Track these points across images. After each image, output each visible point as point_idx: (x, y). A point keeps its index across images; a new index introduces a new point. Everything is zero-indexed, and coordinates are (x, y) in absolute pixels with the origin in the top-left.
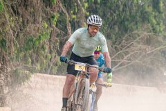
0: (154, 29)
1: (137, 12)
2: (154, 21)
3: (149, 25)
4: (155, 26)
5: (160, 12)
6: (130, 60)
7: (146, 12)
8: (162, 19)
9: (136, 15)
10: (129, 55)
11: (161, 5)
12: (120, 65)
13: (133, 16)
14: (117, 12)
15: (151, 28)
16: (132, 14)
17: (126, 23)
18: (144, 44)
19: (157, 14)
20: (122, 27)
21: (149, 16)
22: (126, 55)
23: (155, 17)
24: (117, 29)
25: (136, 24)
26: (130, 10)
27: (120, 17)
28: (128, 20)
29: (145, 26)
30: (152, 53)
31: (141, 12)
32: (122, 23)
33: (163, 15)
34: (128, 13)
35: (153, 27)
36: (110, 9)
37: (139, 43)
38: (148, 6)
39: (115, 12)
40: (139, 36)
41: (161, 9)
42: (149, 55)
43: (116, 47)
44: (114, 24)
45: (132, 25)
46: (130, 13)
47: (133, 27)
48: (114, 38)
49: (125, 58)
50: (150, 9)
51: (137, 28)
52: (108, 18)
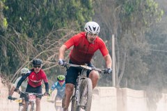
1: (63, 6)
2: (82, 18)
3: (77, 22)
4: (83, 23)
5: (89, 8)
7: (73, 8)
8: (92, 16)
9: (62, 11)
13: (58, 12)
14: (40, 7)
17: (50, 19)
20: (46, 24)
21: (76, 11)
22: (50, 55)
23: (83, 13)
24: (40, 26)
25: (62, 21)
26: (55, 5)
27: (44, 12)
28: (52, 16)
29: (72, 24)
31: (68, 8)
33: (93, 11)
34: (53, 8)
35: (81, 24)
40: (65, 34)
41: (91, 5)
44: (37, 21)
47: (59, 24)
48: (36, 37)
51: (63, 25)
52: (30, 14)
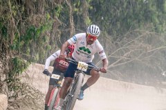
0: (156, 29)
6: (130, 57)
10: (129, 53)
12: (120, 62)
15: (153, 27)
16: (136, 12)
19: (160, 14)
30: (153, 52)
37: (140, 41)
38: (152, 6)
39: (118, 9)
42: (149, 54)
43: (116, 44)
45: (134, 23)
46: (134, 11)
49: (125, 55)
50: (154, 9)
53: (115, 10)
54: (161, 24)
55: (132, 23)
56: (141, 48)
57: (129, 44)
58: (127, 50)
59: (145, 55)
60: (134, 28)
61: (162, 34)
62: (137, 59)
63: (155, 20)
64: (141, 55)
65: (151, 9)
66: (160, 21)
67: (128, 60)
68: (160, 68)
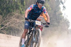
0: (21, 13)
1: (14, 4)
2: (21, 9)
3: (19, 10)
4: (21, 11)
5: (24, 6)
6: (10, 24)
7: (18, 5)
8: (25, 8)
9: (14, 6)
10: (9, 23)
11: (25, 2)
12: (6, 26)
15: (20, 12)
16: (12, 5)
18: (16, 18)
19: (23, 6)
20: (7, 11)
23: (22, 7)
24: (5, 11)
25: (13, 10)
26: (11, 4)
27: (7, 6)
28: (10, 8)
29: (17, 11)
30: (19, 22)
31: (16, 5)
32: (7, 9)
33: (25, 7)
35: (20, 11)
36: (3, 2)
37: (14, 18)
38: (19, 3)
39: (5, 4)
41: (25, 4)
42: (18, 23)
43: (4, 19)
44: (4, 9)
45: (12, 10)
46: (11, 5)
47: (12, 11)
48: (3, 15)
49: (8, 23)
50: (20, 4)
51: (14, 11)
52: (2, 6)
53: (3, 5)
54: (23, 10)
55: (11, 10)
56: (14, 21)
57: (9, 19)
58: (8, 22)
59: (16, 23)
60: (11, 12)
61: (23, 15)
62: (13, 25)
63: (20, 9)
64: (14, 24)
65: (18, 4)
66: (22, 9)
67: (9, 26)
68: (22, 29)
